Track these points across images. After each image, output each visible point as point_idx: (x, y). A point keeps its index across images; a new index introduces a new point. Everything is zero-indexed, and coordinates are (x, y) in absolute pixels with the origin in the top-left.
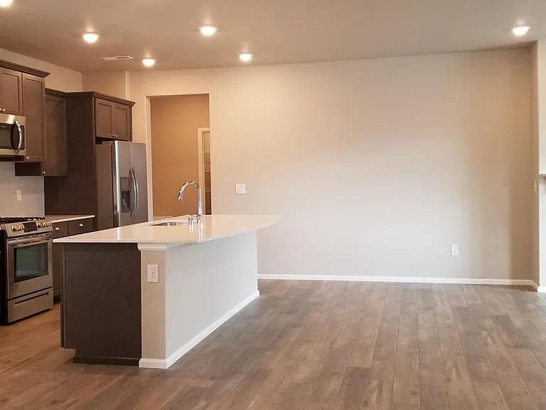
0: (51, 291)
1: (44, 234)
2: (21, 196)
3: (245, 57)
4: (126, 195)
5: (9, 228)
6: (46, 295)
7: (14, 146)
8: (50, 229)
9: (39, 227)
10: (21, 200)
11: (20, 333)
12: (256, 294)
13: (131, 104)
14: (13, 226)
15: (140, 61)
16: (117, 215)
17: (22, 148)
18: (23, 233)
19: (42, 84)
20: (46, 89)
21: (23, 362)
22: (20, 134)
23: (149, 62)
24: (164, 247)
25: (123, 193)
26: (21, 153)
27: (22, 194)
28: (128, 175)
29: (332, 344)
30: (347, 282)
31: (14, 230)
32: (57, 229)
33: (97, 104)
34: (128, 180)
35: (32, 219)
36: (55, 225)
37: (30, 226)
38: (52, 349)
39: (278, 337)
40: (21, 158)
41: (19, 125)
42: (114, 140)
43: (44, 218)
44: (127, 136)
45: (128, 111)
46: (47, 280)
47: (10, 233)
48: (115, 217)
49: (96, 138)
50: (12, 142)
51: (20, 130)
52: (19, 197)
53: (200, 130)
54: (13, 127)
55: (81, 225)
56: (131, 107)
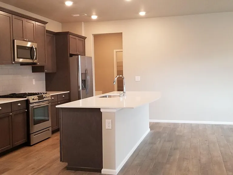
0: (50, 129)
1: (47, 101)
2: (35, 82)
3: (142, 14)
4: (84, 81)
5: (31, 98)
6: (48, 131)
7: (32, 58)
8: (50, 98)
9: (45, 97)
10: (35, 84)
11: (37, 151)
12: (149, 130)
13: (85, 38)
14: (32, 97)
15: (90, 16)
16: (80, 91)
17: (36, 59)
18: (37, 101)
19: (44, 27)
20: (47, 30)
21: (41, 169)
22: (35, 52)
23: (94, 17)
24: (114, 111)
25: (82, 80)
26: (35, 61)
27: (35, 81)
28: (84, 72)
29: (200, 160)
30: (191, 124)
31: (33, 99)
32: (53, 98)
33: (70, 37)
34: (85, 74)
35: (41, 93)
36: (52, 96)
37: (41, 97)
38: (54, 161)
39: (169, 155)
40: (35, 64)
41: (34, 48)
42: (78, 55)
43: (47, 93)
44: (83, 54)
45: (84, 41)
46: (48, 124)
47: (31, 101)
48: (79, 92)
49: (70, 54)
50: (31, 56)
51: (35, 50)
52: (34, 82)
53: (115, 51)
54: (31, 48)
55: (64, 96)
56: (85, 39)
